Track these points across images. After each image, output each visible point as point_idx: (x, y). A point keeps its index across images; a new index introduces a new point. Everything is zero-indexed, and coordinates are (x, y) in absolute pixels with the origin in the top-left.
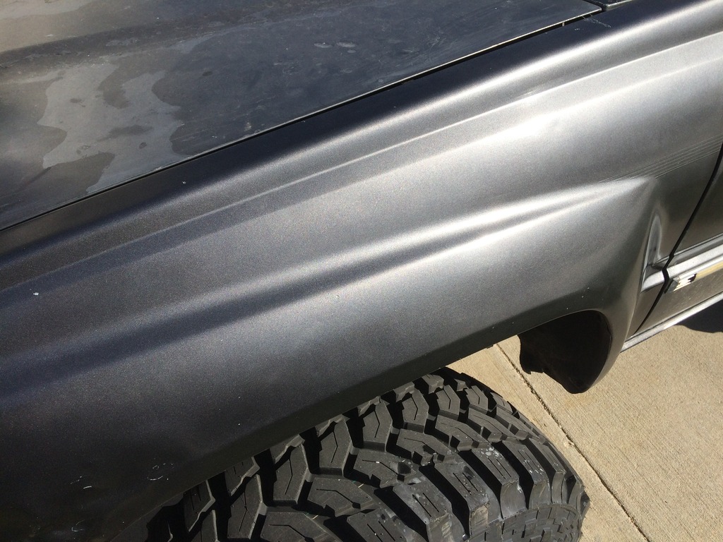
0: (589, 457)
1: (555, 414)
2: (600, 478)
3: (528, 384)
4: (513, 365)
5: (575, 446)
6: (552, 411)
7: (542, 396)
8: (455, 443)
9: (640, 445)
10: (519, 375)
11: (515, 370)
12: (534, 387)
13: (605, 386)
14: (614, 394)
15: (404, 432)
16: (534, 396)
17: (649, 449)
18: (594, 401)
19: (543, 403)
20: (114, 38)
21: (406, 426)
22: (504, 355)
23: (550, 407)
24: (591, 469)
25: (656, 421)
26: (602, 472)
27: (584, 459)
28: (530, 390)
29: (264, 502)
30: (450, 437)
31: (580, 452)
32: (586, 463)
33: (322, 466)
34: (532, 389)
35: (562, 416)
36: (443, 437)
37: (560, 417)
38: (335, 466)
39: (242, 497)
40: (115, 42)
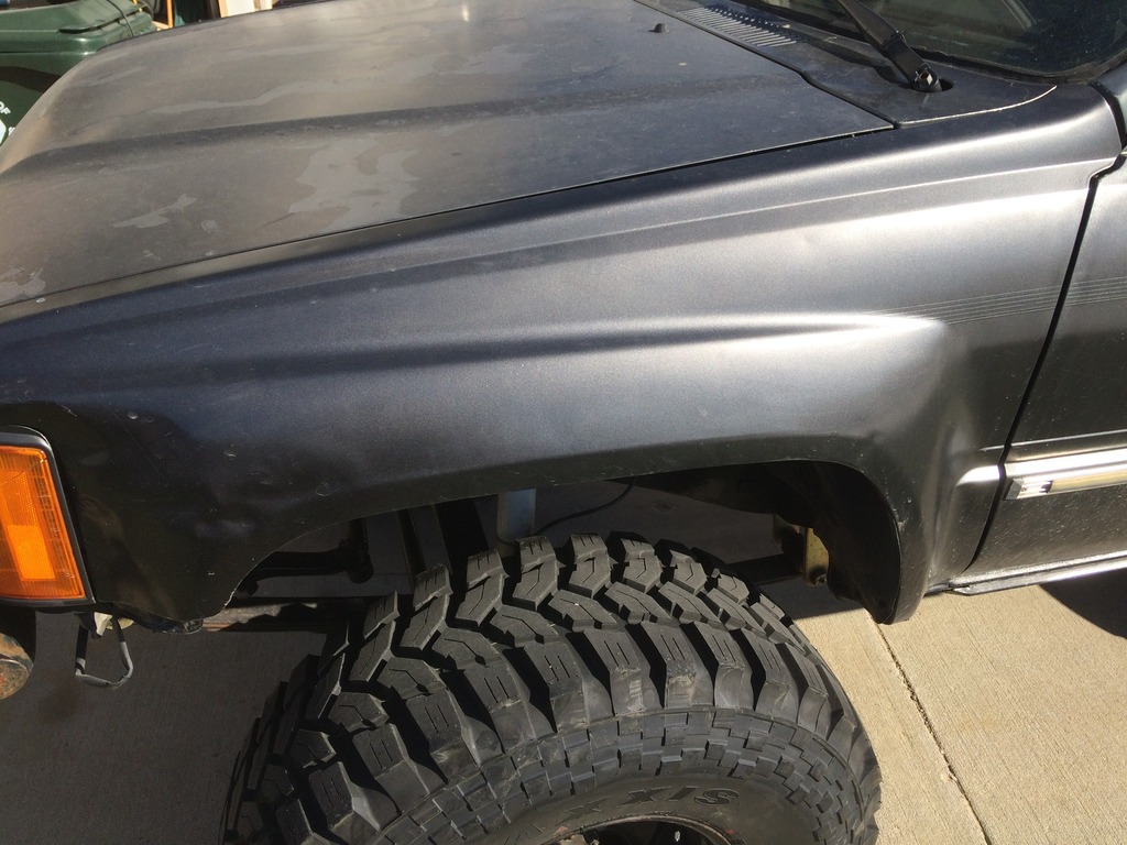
0: (975, 801)
1: (939, 734)
2: (985, 833)
3: (909, 686)
4: (893, 656)
5: (959, 783)
6: (936, 729)
7: (925, 706)
8: (678, 612)
9: (1063, 803)
10: (898, 671)
11: (894, 664)
12: (917, 691)
13: (1031, 713)
14: (1042, 727)
15: (618, 585)
16: (914, 704)
17: (1076, 811)
18: (1007, 729)
19: (925, 715)
20: (384, 119)
21: (625, 582)
22: (883, 641)
23: (934, 723)
24: (974, 818)
25: (1098, 777)
26: (989, 825)
27: (966, 803)
28: (909, 694)
29: (446, 620)
30: (674, 605)
31: (963, 791)
32: (969, 808)
33: (515, 595)
34: (913, 694)
35: (949, 739)
36: (665, 603)
37: (947, 739)
38: (529, 598)
39: (426, 611)
40: (385, 122)
